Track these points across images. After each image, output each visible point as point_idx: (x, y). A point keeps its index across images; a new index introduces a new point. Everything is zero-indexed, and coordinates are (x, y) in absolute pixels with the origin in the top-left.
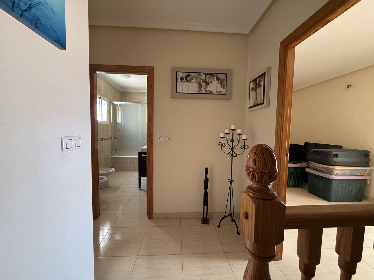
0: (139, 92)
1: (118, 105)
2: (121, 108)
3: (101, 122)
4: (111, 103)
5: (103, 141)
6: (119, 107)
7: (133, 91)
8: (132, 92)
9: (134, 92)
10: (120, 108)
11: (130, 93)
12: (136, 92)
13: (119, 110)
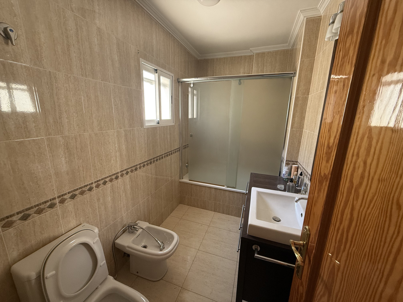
0: (231, 57)
1: (192, 85)
2: (197, 92)
3: (158, 123)
4: (179, 82)
5: (164, 159)
6: (193, 88)
7: (219, 57)
8: (217, 59)
9: (220, 59)
10: (195, 92)
11: (213, 60)
12: (225, 58)
13: (193, 95)
